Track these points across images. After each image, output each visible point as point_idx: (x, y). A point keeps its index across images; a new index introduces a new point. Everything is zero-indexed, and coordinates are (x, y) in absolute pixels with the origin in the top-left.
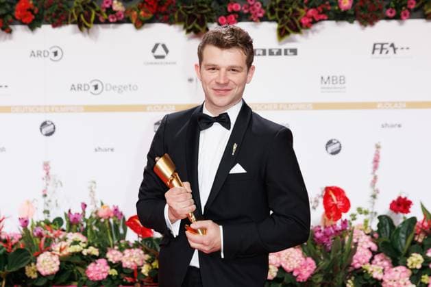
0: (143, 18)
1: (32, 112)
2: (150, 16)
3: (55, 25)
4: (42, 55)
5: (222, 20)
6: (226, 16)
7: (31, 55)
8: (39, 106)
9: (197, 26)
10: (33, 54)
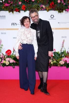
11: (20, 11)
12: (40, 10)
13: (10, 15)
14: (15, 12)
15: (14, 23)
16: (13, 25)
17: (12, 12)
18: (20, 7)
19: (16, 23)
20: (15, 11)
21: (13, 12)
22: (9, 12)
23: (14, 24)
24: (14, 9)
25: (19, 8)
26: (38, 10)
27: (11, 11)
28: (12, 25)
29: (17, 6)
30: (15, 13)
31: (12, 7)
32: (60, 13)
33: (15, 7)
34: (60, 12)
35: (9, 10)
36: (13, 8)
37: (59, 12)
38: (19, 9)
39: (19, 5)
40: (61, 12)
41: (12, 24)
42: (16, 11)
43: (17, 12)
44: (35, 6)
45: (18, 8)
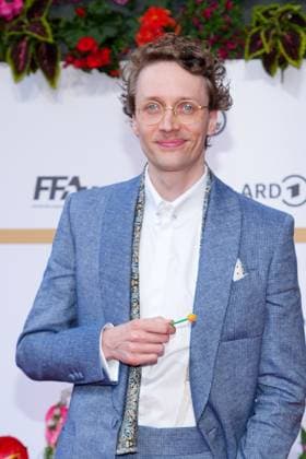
13: (25, 96)
14: (67, 73)
15: (55, 180)
16: (45, 195)
17: (39, 72)
18: (122, 32)
19: (75, 181)
20: (68, 63)
21: (51, 75)
22: (18, 72)
23: (55, 188)
24: (61, 49)
25: (110, 31)
26: (295, 57)
27: (33, 68)
28: (37, 197)
29: (90, 17)
30: (75, 84)
31: (43, 32)
33: (69, 26)
35: (16, 52)
36: (55, 31)
38: (109, 41)
39: (114, 8)
41: (39, 188)
42: (84, 61)
43: (87, 69)
44: (266, 14)
45: (98, 36)
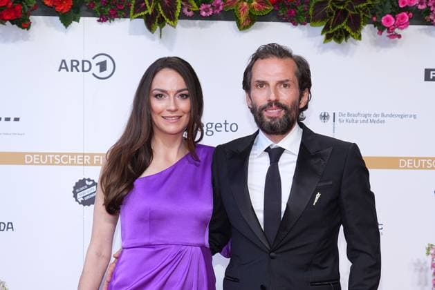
0: (256, 12)
1: (61, 164)
2: (270, 8)
3: (103, 18)
4: (80, 67)
5: (388, 20)
6: (393, 14)
7: (61, 68)
8: (72, 155)
9: (348, 29)
10: (63, 66)
11: (33, 18)
12: (183, 16)
32: (333, 42)
34: (339, 40)
37: (328, 37)
40: (347, 35)
